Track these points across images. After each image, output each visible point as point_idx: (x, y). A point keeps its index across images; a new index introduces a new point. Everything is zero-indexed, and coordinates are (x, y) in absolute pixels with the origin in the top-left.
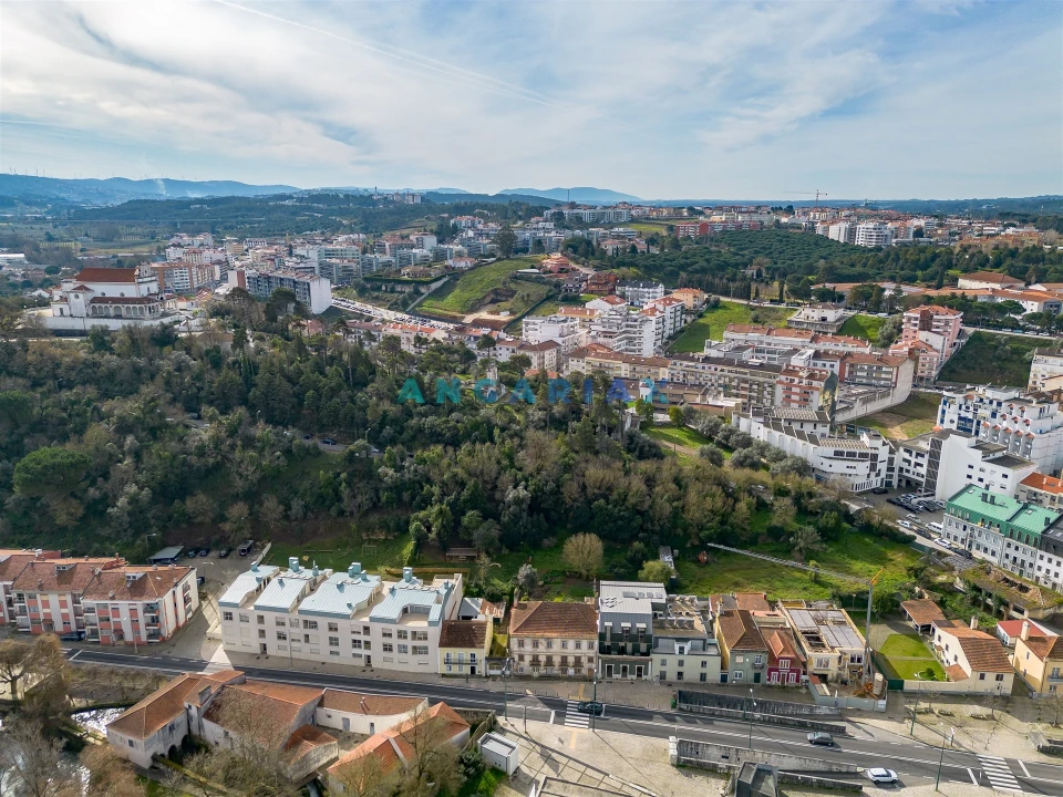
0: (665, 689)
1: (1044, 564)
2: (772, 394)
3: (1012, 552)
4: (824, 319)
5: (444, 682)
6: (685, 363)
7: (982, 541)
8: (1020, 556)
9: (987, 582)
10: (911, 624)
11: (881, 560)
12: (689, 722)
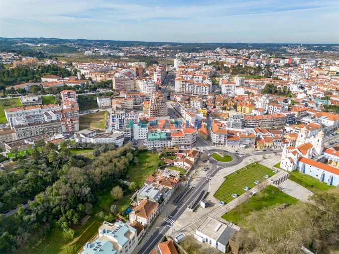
0: (169, 205)
1: (168, 143)
2: (61, 129)
3: (162, 143)
4: (34, 100)
5: (142, 245)
6: (22, 128)
7: (156, 144)
8: (164, 143)
9: (167, 150)
10: (169, 165)
11: (148, 157)
12: (182, 205)
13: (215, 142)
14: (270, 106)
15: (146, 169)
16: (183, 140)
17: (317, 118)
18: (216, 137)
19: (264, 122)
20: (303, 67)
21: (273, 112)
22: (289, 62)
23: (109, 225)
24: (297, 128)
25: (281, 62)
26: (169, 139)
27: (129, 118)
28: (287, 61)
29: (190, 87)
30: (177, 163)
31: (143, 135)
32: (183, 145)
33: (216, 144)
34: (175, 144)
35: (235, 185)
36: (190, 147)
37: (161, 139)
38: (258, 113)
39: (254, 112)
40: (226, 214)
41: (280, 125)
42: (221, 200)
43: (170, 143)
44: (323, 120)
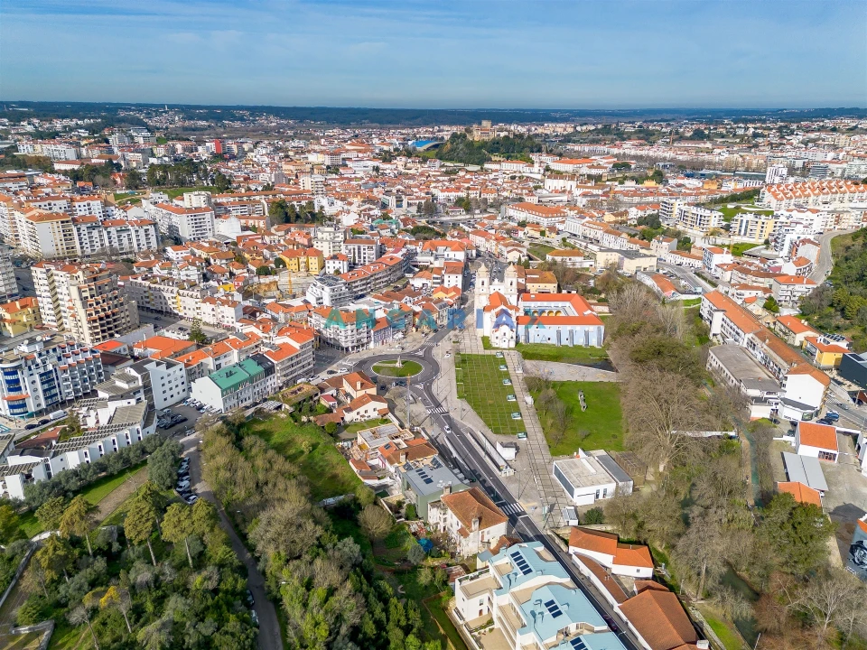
1: (268, 384)
3: (256, 390)
8: (259, 388)
12: (481, 476)
13: (350, 345)
14: (351, 247)
15: (311, 457)
16: (298, 363)
17: (434, 252)
18: (349, 332)
19: (377, 279)
20: (255, 159)
21: (360, 257)
22: (217, 148)
23: (472, 579)
24: (435, 276)
25: (200, 148)
26: (270, 371)
27: (70, 361)
28: (211, 145)
29: (95, 233)
30: (355, 412)
31: (174, 391)
32: (299, 376)
33: (353, 348)
34: (285, 379)
35: (491, 402)
36: (312, 374)
37: (252, 379)
38: (341, 265)
39: (331, 267)
40: (550, 447)
41: (399, 279)
42: (513, 433)
43: (273, 381)
44: (446, 253)
